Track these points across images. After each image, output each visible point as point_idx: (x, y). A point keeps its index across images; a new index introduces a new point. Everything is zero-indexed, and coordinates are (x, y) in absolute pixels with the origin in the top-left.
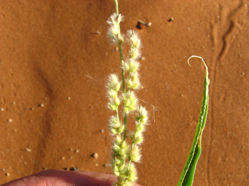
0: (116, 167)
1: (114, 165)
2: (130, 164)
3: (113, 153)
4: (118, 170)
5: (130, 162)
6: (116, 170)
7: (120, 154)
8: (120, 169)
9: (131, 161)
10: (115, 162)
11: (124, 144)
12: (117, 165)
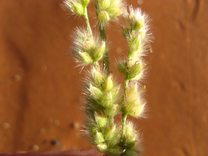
0: (99, 134)
1: (94, 130)
2: (125, 123)
3: (89, 106)
4: (103, 140)
5: (125, 119)
6: (100, 141)
7: (104, 105)
8: (107, 136)
9: (126, 116)
10: (96, 124)
11: (110, 82)
12: (100, 131)
